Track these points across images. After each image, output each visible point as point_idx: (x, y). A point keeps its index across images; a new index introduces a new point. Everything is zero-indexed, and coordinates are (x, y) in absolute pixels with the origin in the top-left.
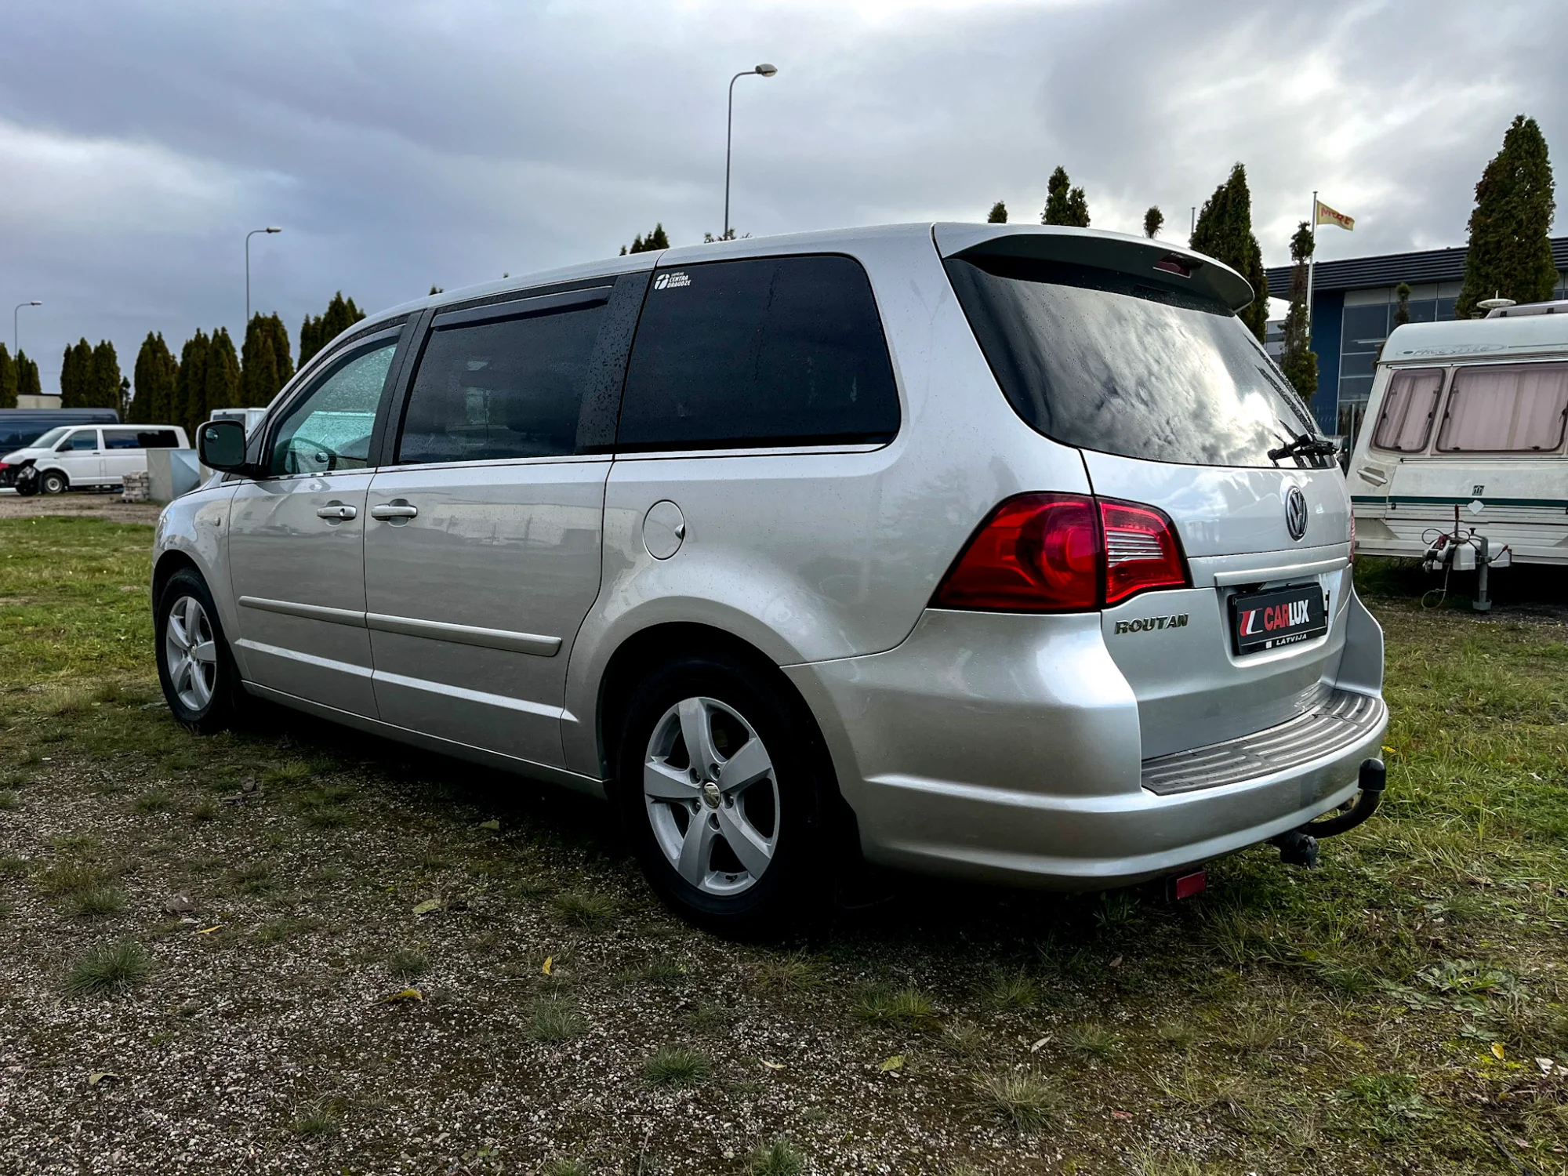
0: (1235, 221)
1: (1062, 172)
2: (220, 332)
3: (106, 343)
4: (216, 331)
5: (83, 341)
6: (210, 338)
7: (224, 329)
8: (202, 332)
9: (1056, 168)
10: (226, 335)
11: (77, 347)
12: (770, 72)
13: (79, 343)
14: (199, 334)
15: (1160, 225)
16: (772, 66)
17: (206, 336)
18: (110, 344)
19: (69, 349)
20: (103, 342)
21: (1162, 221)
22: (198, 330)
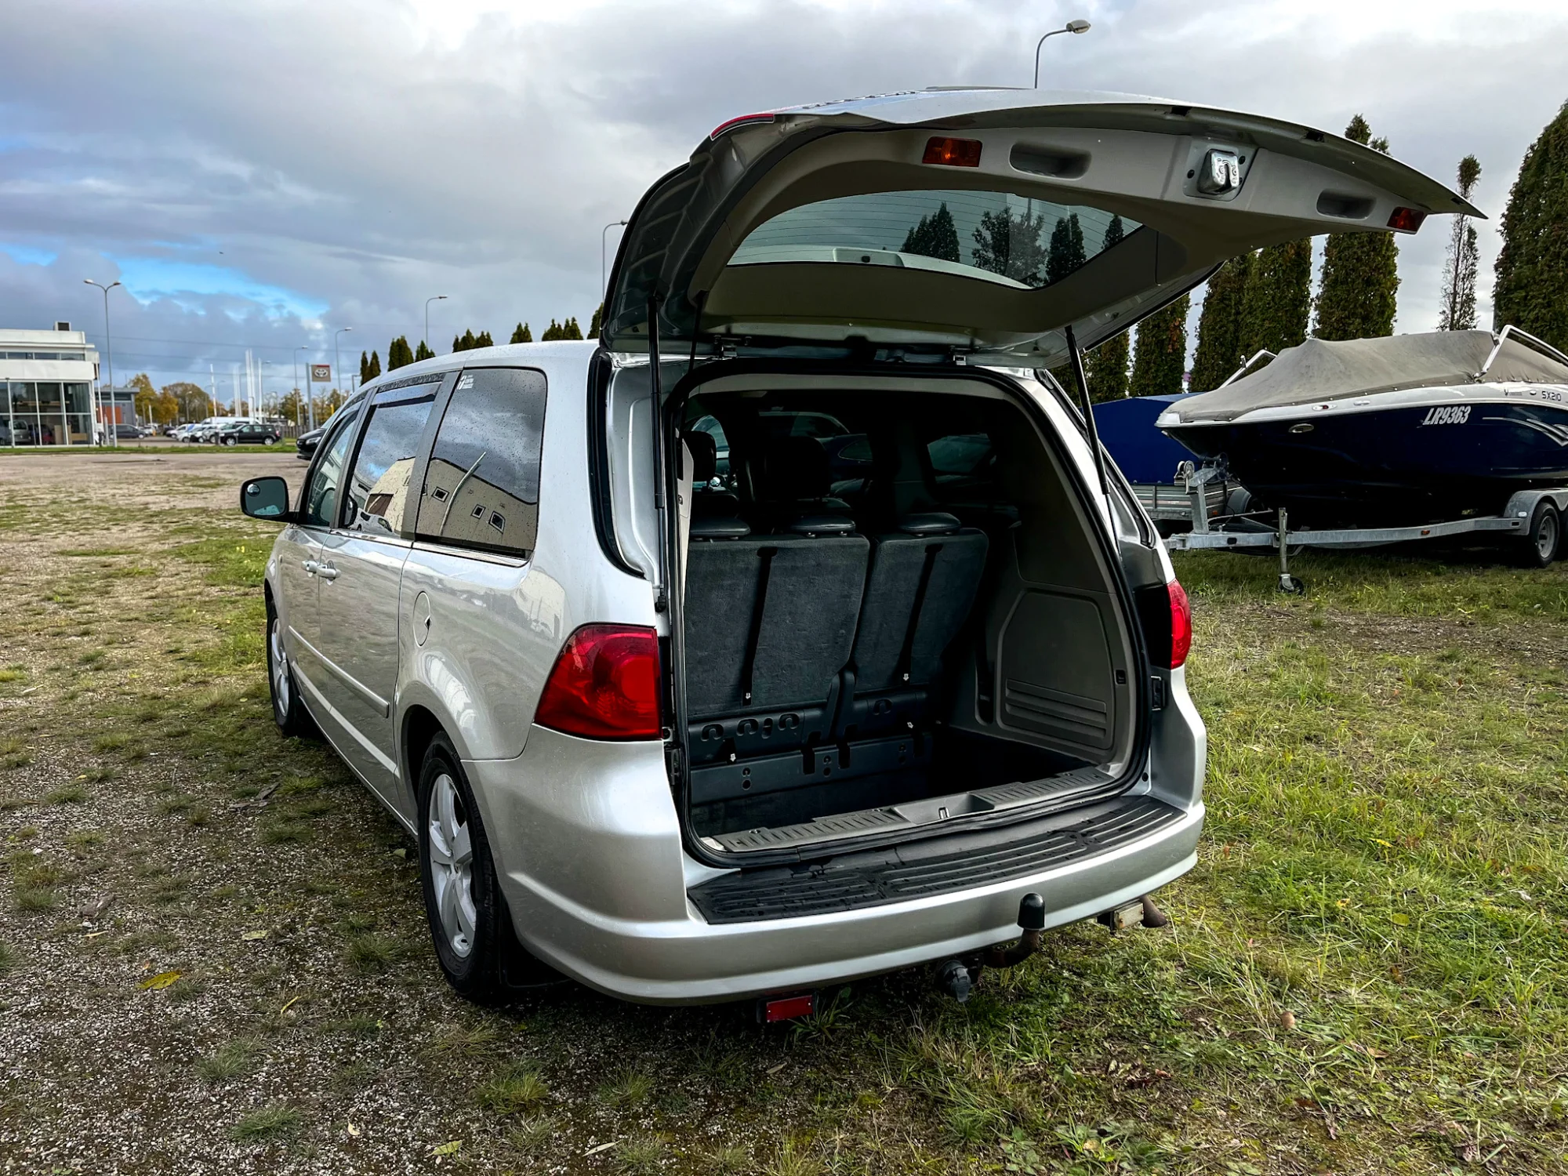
0: (1558, 171)
1: (1361, 121)
2: (570, 323)
3: (485, 334)
4: (567, 322)
5: (468, 333)
6: (563, 328)
7: (574, 320)
8: (556, 323)
9: (1353, 117)
10: (576, 325)
11: (464, 338)
12: (1082, 28)
13: (465, 334)
14: (554, 325)
15: (1477, 176)
16: (1084, 22)
17: (559, 326)
18: (488, 335)
19: (457, 340)
20: (483, 333)
21: (1479, 172)
22: (553, 321)
